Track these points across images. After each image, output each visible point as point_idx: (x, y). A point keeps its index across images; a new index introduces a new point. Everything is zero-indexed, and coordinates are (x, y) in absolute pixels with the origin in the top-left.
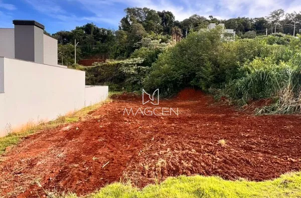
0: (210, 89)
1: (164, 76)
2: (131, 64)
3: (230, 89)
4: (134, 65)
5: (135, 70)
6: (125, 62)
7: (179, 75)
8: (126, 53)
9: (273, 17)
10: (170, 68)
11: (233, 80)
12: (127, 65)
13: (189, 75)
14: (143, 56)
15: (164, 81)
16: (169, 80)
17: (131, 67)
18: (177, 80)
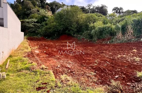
0: (75, 35)
1: (53, 29)
2: (30, 22)
3: (85, 35)
4: (32, 22)
5: (33, 25)
6: (27, 20)
7: (61, 28)
8: (21, 16)
9: (88, 6)
10: (56, 25)
11: (86, 31)
12: (28, 22)
13: (65, 28)
14: (36, 18)
15: (53, 31)
16: (56, 30)
17: (31, 23)
18: (60, 30)
